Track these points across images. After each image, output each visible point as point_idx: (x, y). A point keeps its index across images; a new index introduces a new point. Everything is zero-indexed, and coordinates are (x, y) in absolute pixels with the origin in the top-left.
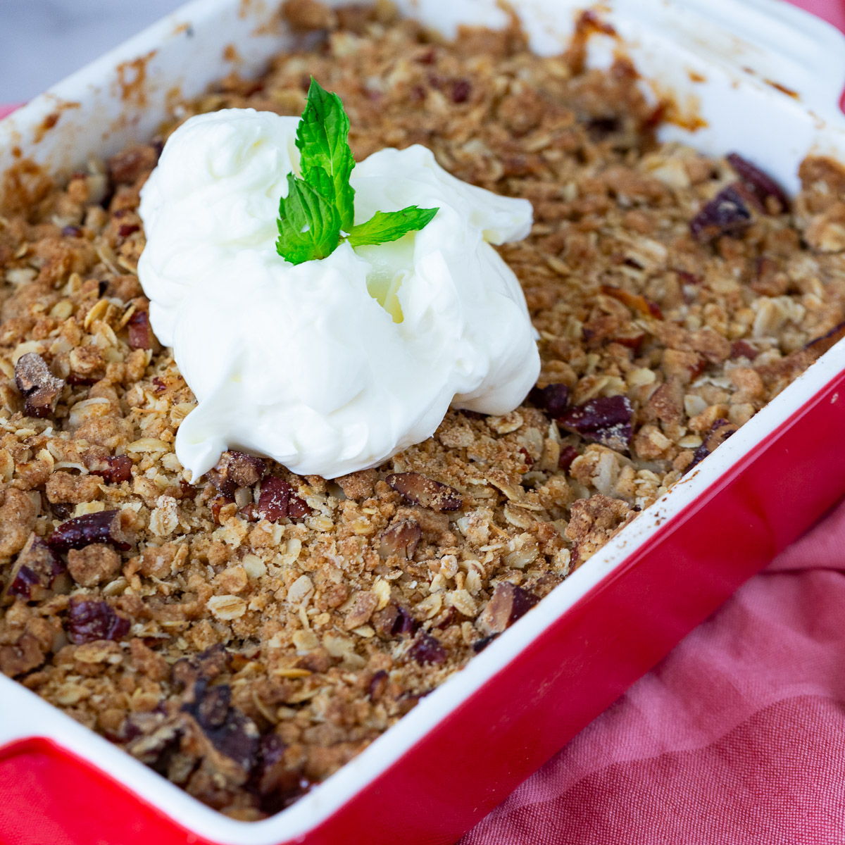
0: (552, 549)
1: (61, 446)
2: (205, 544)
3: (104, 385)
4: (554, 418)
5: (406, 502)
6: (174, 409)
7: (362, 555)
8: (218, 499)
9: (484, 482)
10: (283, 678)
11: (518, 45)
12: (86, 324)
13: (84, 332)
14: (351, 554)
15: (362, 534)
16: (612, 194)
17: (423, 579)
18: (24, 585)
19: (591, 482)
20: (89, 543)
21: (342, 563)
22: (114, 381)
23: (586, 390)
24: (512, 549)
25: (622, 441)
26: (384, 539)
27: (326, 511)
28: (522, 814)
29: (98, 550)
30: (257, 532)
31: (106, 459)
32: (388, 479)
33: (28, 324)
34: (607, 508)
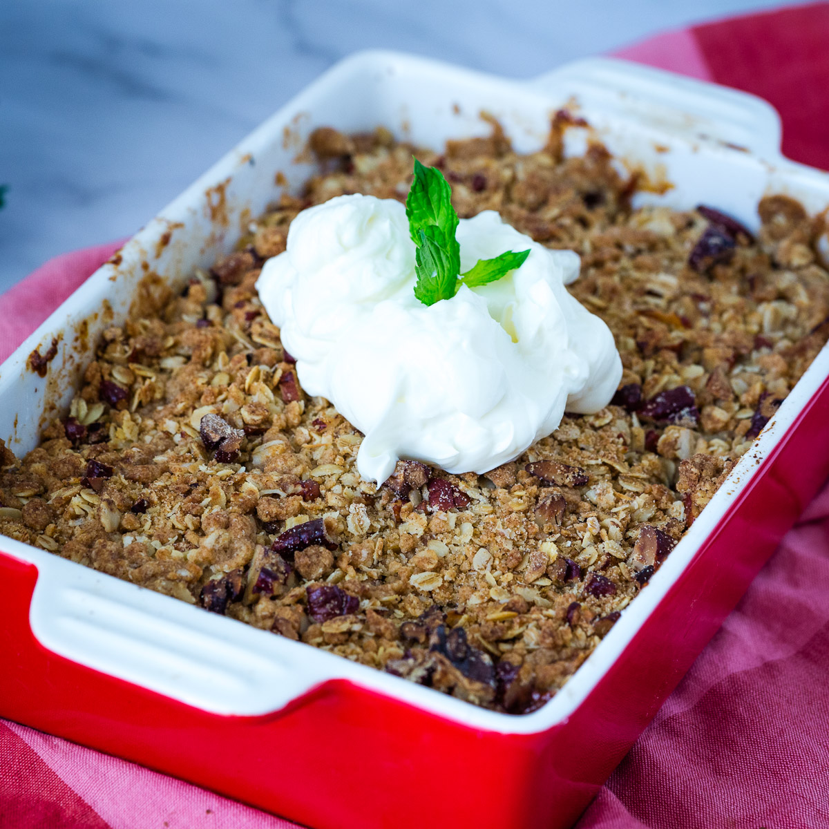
0: (666, 504)
1: (259, 478)
2: (394, 537)
3: (274, 431)
4: (633, 411)
5: (543, 483)
6: (338, 441)
7: (523, 526)
8: (396, 501)
9: (599, 462)
10: (495, 621)
11: (504, 147)
12: (247, 387)
13: (246, 394)
14: (515, 527)
15: (520, 511)
16: (619, 246)
17: (574, 539)
18: (266, 583)
19: (675, 455)
20: (308, 545)
21: (510, 534)
22: (281, 428)
23: (653, 387)
24: (636, 507)
25: (692, 420)
26: (538, 512)
27: (483, 500)
28: (671, 723)
29: (316, 550)
30: (434, 522)
31: (298, 483)
32: (528, 467)
33: (195, 395)
34: (709, 462)
